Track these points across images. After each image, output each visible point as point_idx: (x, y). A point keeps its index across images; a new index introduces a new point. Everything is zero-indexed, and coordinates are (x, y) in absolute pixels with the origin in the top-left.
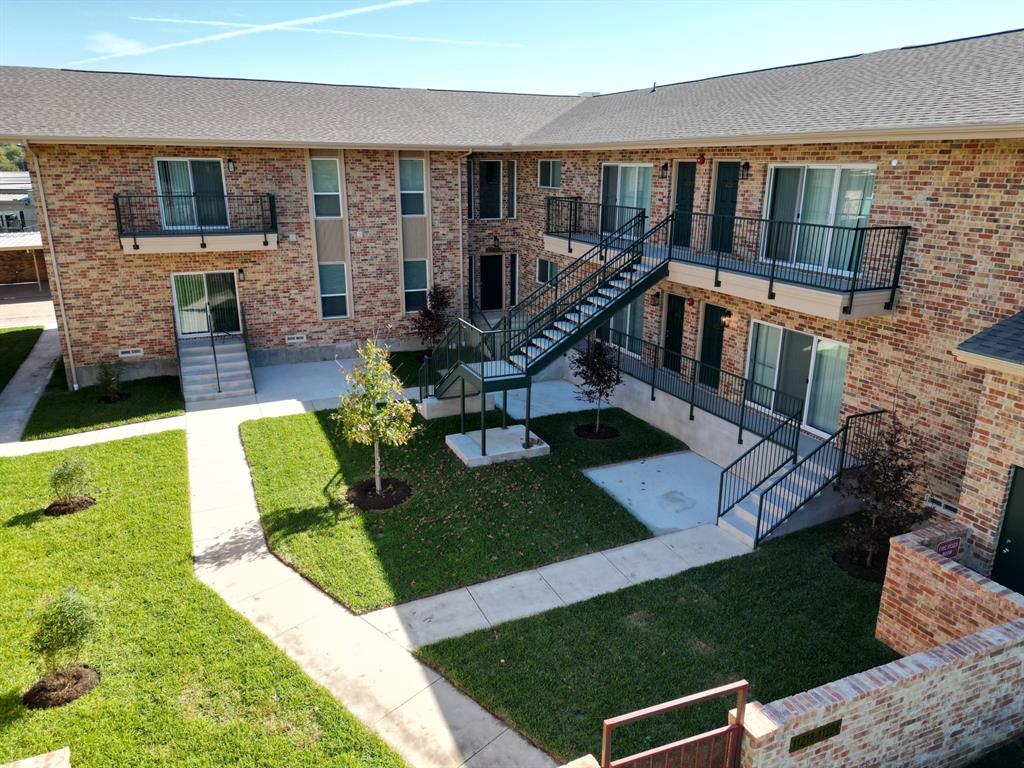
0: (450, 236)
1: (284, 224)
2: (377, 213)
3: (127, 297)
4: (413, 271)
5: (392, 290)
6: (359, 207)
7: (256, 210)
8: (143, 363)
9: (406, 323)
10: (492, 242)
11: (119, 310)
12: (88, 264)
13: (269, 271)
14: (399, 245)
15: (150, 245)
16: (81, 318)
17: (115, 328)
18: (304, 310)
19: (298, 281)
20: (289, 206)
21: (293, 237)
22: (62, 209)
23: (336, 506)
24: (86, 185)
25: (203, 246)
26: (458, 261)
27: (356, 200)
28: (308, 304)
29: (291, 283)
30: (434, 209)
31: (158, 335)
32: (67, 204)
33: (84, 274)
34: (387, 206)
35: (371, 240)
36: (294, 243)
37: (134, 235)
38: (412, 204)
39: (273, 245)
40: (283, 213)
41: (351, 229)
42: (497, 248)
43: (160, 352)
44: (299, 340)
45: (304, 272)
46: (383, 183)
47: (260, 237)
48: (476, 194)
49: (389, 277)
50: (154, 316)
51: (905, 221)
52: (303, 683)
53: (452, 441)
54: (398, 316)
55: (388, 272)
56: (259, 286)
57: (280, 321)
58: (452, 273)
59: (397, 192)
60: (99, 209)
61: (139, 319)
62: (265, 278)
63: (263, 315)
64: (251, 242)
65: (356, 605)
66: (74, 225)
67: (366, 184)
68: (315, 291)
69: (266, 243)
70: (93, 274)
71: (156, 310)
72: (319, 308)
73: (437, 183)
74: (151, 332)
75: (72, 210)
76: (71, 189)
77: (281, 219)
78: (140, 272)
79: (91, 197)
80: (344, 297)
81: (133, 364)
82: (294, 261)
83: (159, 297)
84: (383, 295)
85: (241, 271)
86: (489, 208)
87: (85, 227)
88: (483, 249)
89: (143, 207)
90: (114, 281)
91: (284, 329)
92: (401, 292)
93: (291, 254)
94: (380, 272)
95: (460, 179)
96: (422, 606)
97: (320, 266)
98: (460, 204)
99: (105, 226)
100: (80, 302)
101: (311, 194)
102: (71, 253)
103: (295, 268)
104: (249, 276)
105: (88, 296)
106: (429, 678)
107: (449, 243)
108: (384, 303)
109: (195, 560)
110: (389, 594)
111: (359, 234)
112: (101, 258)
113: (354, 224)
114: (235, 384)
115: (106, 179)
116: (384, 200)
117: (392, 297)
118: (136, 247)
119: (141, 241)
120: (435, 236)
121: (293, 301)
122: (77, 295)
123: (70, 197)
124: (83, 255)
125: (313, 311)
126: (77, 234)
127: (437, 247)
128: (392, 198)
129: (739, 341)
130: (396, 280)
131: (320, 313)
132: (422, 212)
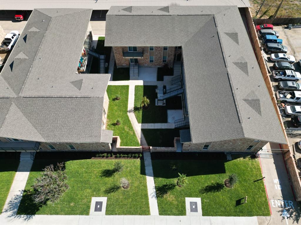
2: (159, 51)
4: (164, 58)
5: (161, 60)
6: (157, 50)
8: (126, 66)
9: (163, 64)
10: (180, 53)
11: (123, 60)
14: (162, 55)
15: (127, 58)
16: (118, 61)
17: (122, 62)
18: (147, 61)
19: (146, 58)
21: (146, 53)
23: (141, 108)
25: (133, 58)
26: (173, 57)
30: (169, 50)
31: (128, 63)
33: (119, 56)
34: (161, 50)
35: (158, 54)
37: (125, 57)
40: (145, 50)
44: (146, 65)
45: (147, 57)
52: (133, 129)
54: (161, 63)
57: (144, 63)
58: (171, 58)
59: (163, 48)
61: (125, 61)
63: (141, 62)
64: (139, 58)
65: (139, 123)
68: (149, 60)
70: (120, 56)
71: (127, 61)
75: (117, 50)
80: (153, 60)
81: (124, 66)
84: (159, 61)
89: (126, 49)
92: (162, 60)
94: (159, 58)
96: (144, 124)
98: (173, 49)
101: (149, 48)
103: (146, 57)
105: (119, 59)
106: (141, 134)
107: (171, 54)
108: (159, 62)
109: (128, 111)
110: (141, 122)
111: (156, 53)
120: (169, 53)
122: (118, 58)
126: (118, 52)
127: (169, 55)
130: (161, 59)
131: (149, 62)
132: (167, 50)
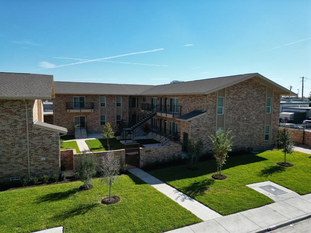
0: (126, 111)
1: (95, 108)
2: (112, 106)
3: (66, 120)
4: (118, 117)
5: (114, 120)
7: (90, 105)
9: (117, 127)
10: (134, 112)
12: (60, 114)
13: (91, 116)
14: (116, 112)
15: (72, 111)
16: (58, 124)
19: (96, 118)
20: (96, 105)
21: (96, 110)
22: (57, 105)
23: (101, 148)
24: (62, 101)
25: (81, 111)
26: (127, 115)
27: (108, 104)
28: (98, 122)
29: (95, 119)
30: (123, 105)
31: (71, 127)
32: (58, 104)
33: (59, 116)
34: (114, 105)
35: (111, 111)
36: (96, 111)
38: (118, 105)
39: (93, 111)
41: (107, 109)
42: (135, 113)
43: (70, 131)
44: (96, 129)
45: (98, 117)
46: (113, 101)
47: (91, 110)
48: (131, 103)
49: (114, 118)
50: (70, 124)
51: (181, 105)
53: (121, 142)
54: (115, 125)
55: (114, 117)
56: (89, 119)
57: (92, 125)
58: (125, 118)
59: (116, 102)
60: (63, 105)
61: (67, 124)
62: (91, 117)
63: (89, 124)
64: (89, 111)
66: (59, 108)
67: (110, 101)
68: (99, 120)
69: (91, 111)
70: (61, 116)
71: (71, 123)
72: (100, 123)
73: (123, 101)
74: (69, 127)
75: (59, 105)
76: (59, 102)
77: (94, 107)
78: (69, 116)
79: (62, 103)
80: (105, 122)
82: (96, 114)
83: (71, 120)
85: (86, 116)
86: (134, 105)
87: (60, 108)
88: (132, 113)
89: (71, 105)
90: (64, 117)
91: (93, 127)
92: (116, 121)
93: (96, 113)
94: (112, 117)
95: (128, 100)
97: (101, 116)
98: (128, 105)
99: (64, 108)
100: (58, 121)
101: (100, 103)
102: (57, 112)
103: (96, 116)
104: (88, 117)
105: (59, 120)
107: (125, 112)
111: (108, 110)
112: (63, 113)
113: (107, 108)
114: (84, 135)
115: (65, 100)
116: (113, 104)
117: (114, 122)
118: (69, 111)
119: (70, 110)
120: (123, 110)
121: (95, 122)
122: (58, 120)
123: (59, 103)
124: (59, 113)
125: (99, 124)
126: (59, 109)
127: (123, 113)
128: (115, 104)
129: (168, 125)
130: (115, 118)
131: (100, 124)
132: (120, 106)
